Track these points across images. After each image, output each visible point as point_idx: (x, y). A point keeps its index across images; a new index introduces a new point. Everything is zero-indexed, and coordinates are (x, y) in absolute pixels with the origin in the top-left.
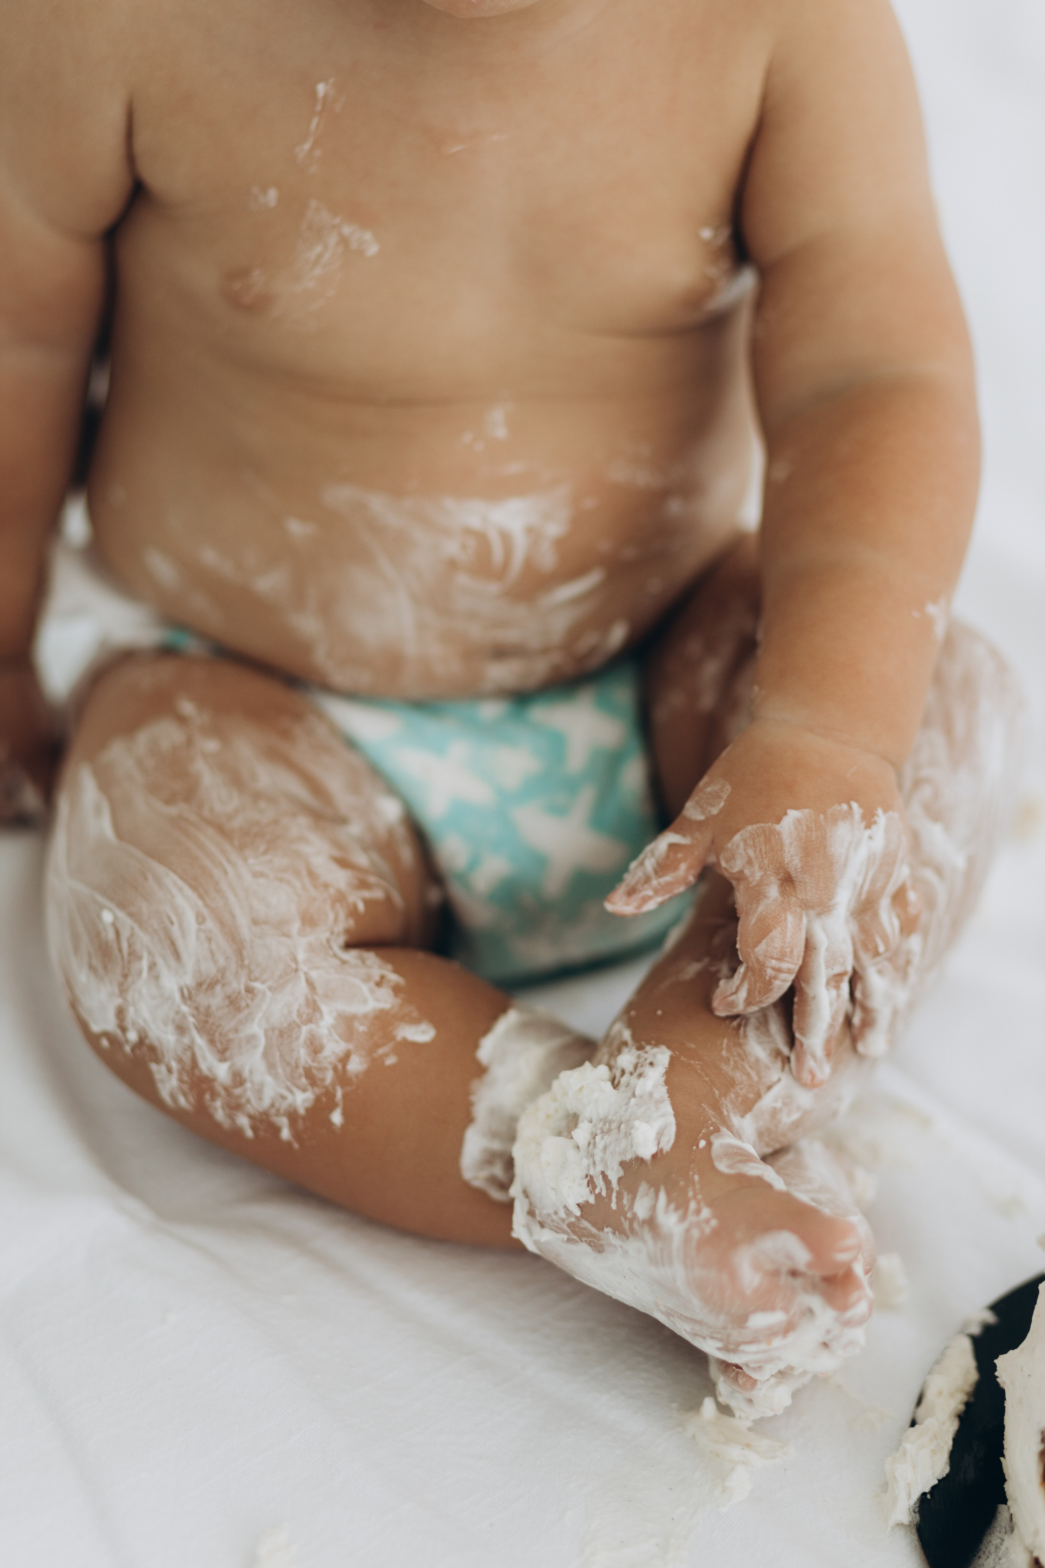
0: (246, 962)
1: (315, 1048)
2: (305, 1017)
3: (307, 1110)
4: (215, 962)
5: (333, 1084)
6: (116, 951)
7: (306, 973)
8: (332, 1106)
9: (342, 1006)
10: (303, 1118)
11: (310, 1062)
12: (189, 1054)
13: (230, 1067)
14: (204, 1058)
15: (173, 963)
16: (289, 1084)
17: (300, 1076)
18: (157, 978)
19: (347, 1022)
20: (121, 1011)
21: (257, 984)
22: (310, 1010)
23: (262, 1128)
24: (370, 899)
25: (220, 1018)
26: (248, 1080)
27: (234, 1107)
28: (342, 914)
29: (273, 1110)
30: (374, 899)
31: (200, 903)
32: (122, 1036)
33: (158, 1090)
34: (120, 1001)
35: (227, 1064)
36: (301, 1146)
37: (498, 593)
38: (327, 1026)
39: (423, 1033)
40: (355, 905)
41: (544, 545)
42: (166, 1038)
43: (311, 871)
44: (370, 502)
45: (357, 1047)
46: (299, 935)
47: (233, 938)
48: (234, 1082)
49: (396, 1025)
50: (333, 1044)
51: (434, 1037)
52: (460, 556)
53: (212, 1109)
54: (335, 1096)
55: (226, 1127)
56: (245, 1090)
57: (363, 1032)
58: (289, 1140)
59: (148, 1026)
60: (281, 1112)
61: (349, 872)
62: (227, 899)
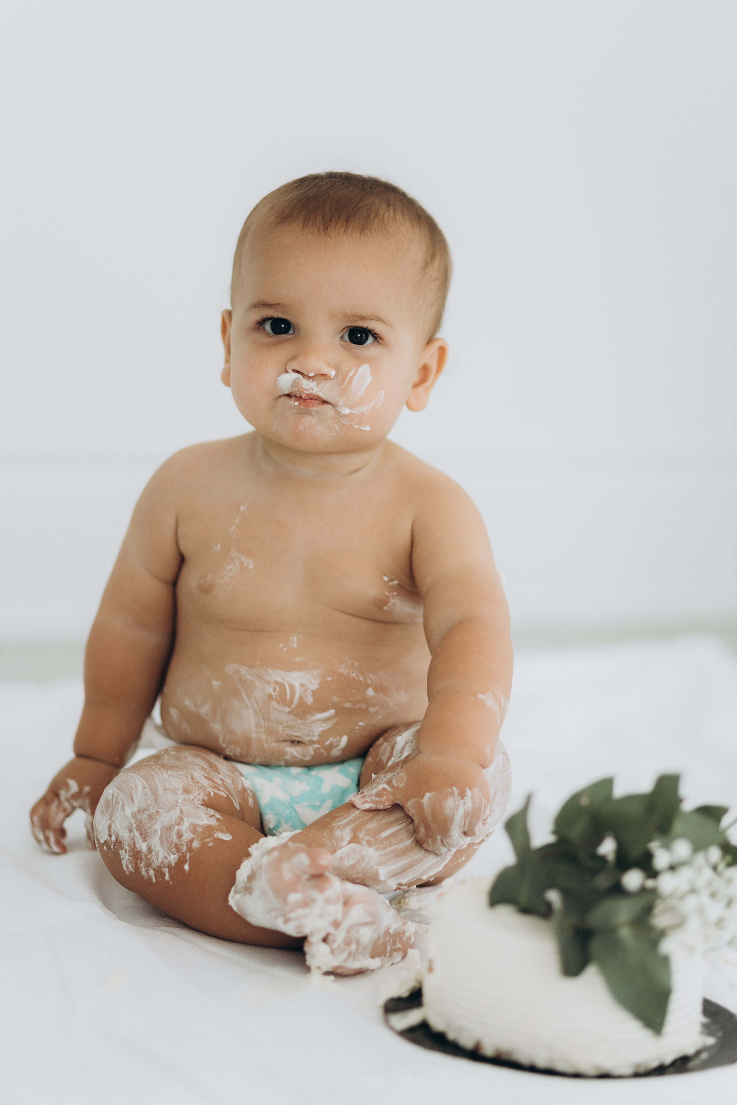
0: (158, 803)
1: (180, 836)
2: (177, 822)
3: (175, 863)
4: (146, 802)
5: (186, 852)
6: (110, 802)
7: (180, 807)
8: (185, 862)
9: (193, 820)
10: (174, 867)
11: (177, 842)
12: (132, 841)
13: (147, 844)
14: (138, 841)
15: (131, 804)
16: (168, 851)
17: (173, 847)
18: (124, 810)
19: (194, 828)
20: (110, 827)
21: (161, 810)
22: (180, 820)
23: (158, 875)
24: (217, 793)
25: (145, 824)
26: (153, 851)
27: (148, 865)
28: (202, 793)
29: (163, 865)
30: (220, 795)
31: (145, 783)
32: (110, 841)
33: (122, 865)
34: (110, 822)
35: (146, 843)
36: (173, 883)
37: (289, 713)
38: (186, 828)
39: (227, 837)
40: (210, 793)
41: (307, 692)
42: (125, 835)
43: (193, 777)
44: (241, 670)
45: (197, 837)
46: (181, 794)
47: (155, 794)
48: (148, 852)
49: (215, 831)
50: (187, 835)
51: (231, 839)
52: (273, 693)
53: (141, 868)
54: (186, 858)
55: (146, 878)
56: (152, 856)
57: (201, 832)
58: (168, 881)
59: (119, 831)
60: (166, 865)
61: (210, 782)
62: (156, 782)
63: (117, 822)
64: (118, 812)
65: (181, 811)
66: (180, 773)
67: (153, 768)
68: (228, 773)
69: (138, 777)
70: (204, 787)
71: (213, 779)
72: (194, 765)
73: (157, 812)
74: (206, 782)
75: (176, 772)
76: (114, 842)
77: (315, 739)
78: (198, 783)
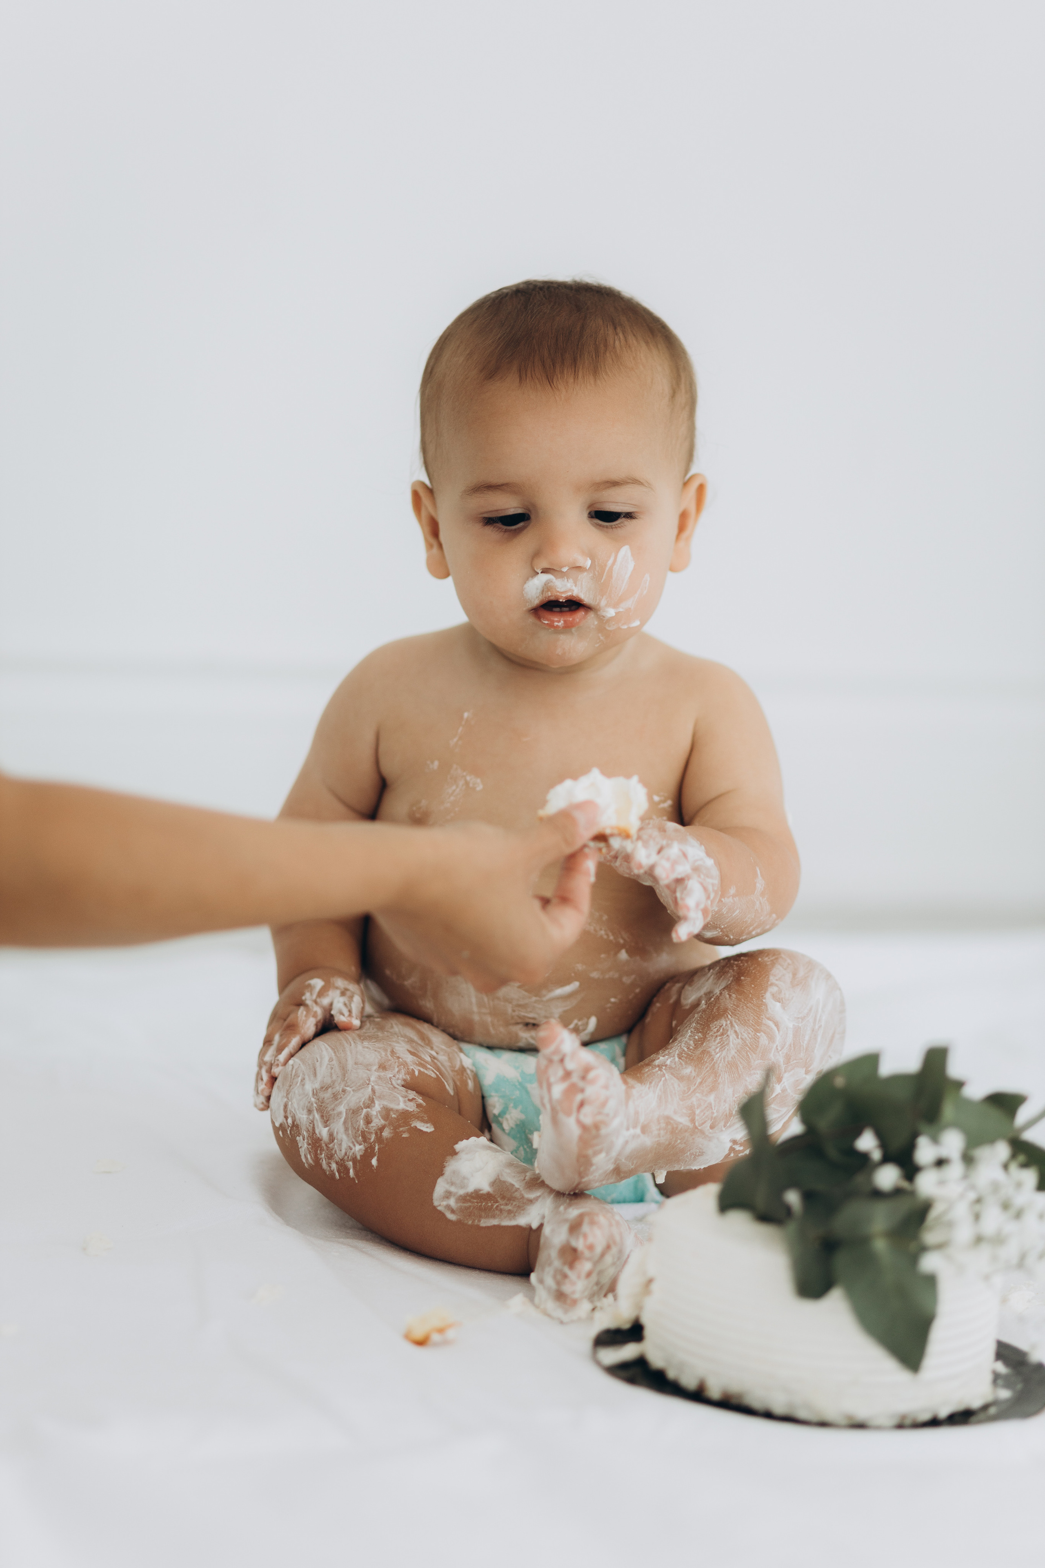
0: (346, 1079)
1: (368, 1120)
2: (366, 1104)
3: (361, 1156)
4: (331, 1078)
5: (375, 1142)
6: (290, 1076)
7: (372, 1086)
8: (373, 1155)
9: (385, 1103)
10: (359, 1161)
11: (365, 1129)
12: (311, 1125)
13: (329, 1130)
14: (318, 1125)
15: (312, 1078)
16: (354, 1140)
17: (360, 1136)
18: (303, 1085)
19: (386, 1113)
20: (286, 1106)
21: (348, 1088)
22: (370, 1102)
23: (342, 1170)
24: (424, 1073)
25: (327, 1104)
26: (336, 1138)
27: (330, 1157)
28: (403, 1071)
29: (346, 1157)
30: (427, 1074)
31: (333, 1054)
32: (286, 1124)
33: (300, 1156)
34: (286, 1099)
35: (327, 1128)
36: (358, 1180)
38: (377, 1112)
39: (428, 1128)
40: (413, 1070)
42: (303, 1117)
43: (393, 1051)
45: (389, 1124)
46: (375, 1071)
48: (330, 1140)
49: (413, 1119)
50: (378, 1120)
51: (433, 1131)
53: (321, 1160)
54: (375, 1149)
55: (328, 1173)
56: (334, 1145)
57: (394, 1118)
58: (353, 1178)
59: (296, 1112)
60: (350, 1158)
61: (415, 1058)
62: (346, 1054)
63: (294, 1100)
64: (296, 1088)
65: (373, 1091)
66: (377, 1045)
67: (347, 1037)
68: (444, 1047)
69: (325, 1047)
70: (407, 1064)
71: (419, 1054)
72: (398, 1037)
74: (409, 1058)
75: (374, 1043)
76: (290, 1125)
78: (399, 1058)
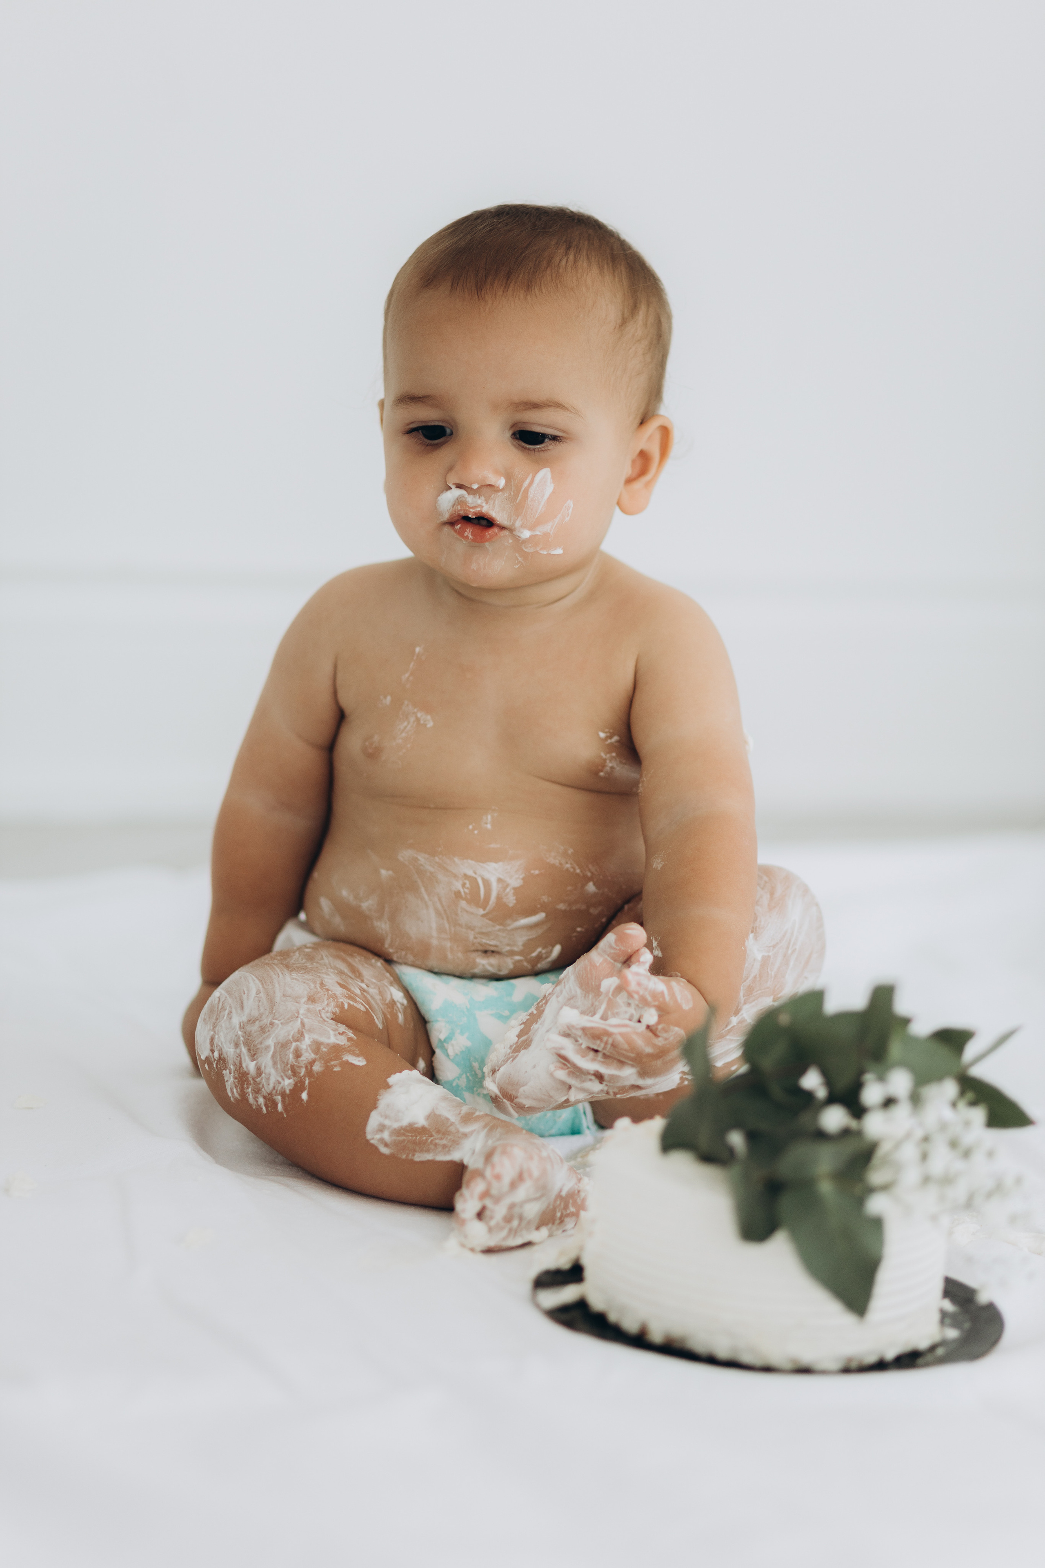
0: (274, 1012)
1: (298, 1054)
2: (296, 1038)
3: (290, 1090)
4: (259, 1010)
5: (305, 1076)
6: (216, 1008)
7: (301, 1019)
8: (302, 1089)
9: (315, 1037)
10: (288, 1096)
11: (294, 1063)
12: (238, 1059)
13: (256, 1064)
14: (245, 1059)
15: (239, 1011)
16: (282, 1074)
17: (289, 1070)
18: (230, 1018)
19: (317, 1047)
20: (212, 1040)
21: (276, 1021)
22: (299, 1036)
23: (269, 1105)
24: (353, 1006)
25: (254, 1037)
26: (264, 1072)
27: (257, 1091)
28: (332, 1004)
29: (274, 1092)
30: (356, 1007)
31: (261, 986)
32: (212, 1057)
33: (226, 1090)
34: (212, 1033)
35: (255, 1062)
36: (287, 1115)
37: (483, 916)
38: (306, 1046)
39: (360, 1062)
40: (342, 1003)
41: (508, 890)
42: (230, 1051)
43: (323, 983)
44: (419, 858)
45: (320, 1058)
46: (304, 1003)
47: (271, 1001)
48: (257, 1074)
49: (345, 1053)
50: (308, 1054)
51: (365, 1065)
52: (462, 890)
53: (248, 1094)
54: (305, 1084)
55: (254, 1107)
56: (262, 1079)
57: (325, 1052)
58: (281, 1113)
59: (223, 1046)
60: (278, 1092)
61: (344, 990)
62: (274, 986)
63: (221, 1034)
64: (223, 1021)
65: (303, 1024)
66: (307, 976)
67: (274, 968)
68: (374, 981)
69: (252, 979)
70: (336, 997)
71: (349, 987)
72: (327, 968)
73: (272, 1024)
74: (339, 991)
75: (302, 975)
76: (217, 1059)
77: (516, 949)
78: (328, 990)
